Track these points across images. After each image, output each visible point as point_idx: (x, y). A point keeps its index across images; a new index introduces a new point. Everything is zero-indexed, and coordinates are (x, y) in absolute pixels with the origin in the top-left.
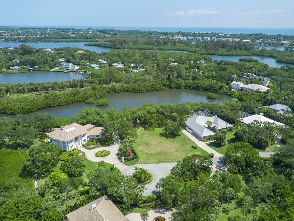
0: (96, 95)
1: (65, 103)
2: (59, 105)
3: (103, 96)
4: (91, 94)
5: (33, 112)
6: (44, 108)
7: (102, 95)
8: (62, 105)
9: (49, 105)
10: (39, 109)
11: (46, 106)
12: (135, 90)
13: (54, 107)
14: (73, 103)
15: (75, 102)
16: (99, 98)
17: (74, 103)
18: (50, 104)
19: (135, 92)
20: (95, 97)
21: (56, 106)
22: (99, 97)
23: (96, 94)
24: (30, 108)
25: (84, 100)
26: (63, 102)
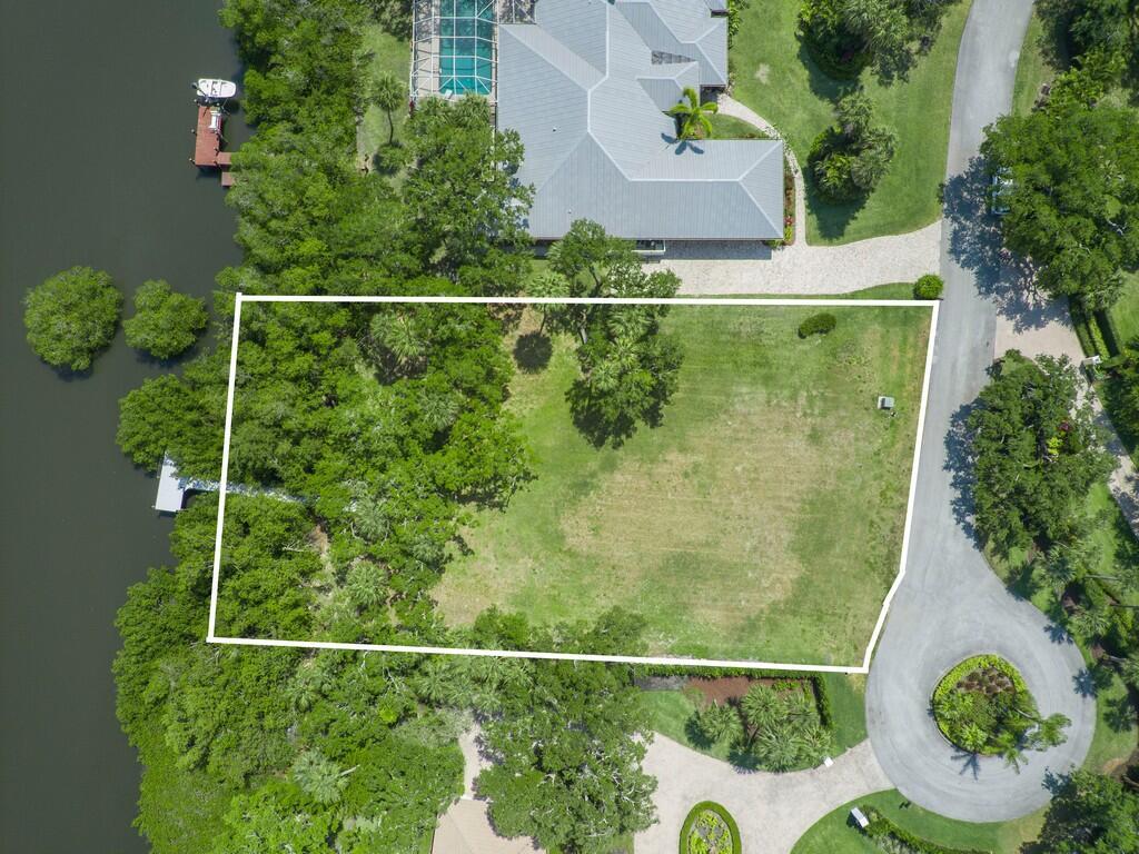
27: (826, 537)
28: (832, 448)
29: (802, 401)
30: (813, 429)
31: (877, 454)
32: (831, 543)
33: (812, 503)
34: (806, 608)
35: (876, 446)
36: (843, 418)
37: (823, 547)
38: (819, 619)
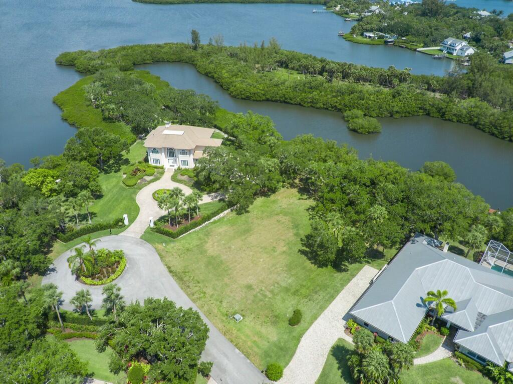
1: (309, 105)
2: (300, 104)
3: (397, 116)
4: (372, 102)
5: (257, 101)
6: (276, 101)
8: (306, 105)
9: (284, 99)
10: (268, 100)
11: (278, 99)
13: (292, 104)
14: (324, 108)
15: (330, 109)
17: (327, 109)
18: (286, 96)
19: (493, 134)
21: (295, 104)
24: (255, 94)
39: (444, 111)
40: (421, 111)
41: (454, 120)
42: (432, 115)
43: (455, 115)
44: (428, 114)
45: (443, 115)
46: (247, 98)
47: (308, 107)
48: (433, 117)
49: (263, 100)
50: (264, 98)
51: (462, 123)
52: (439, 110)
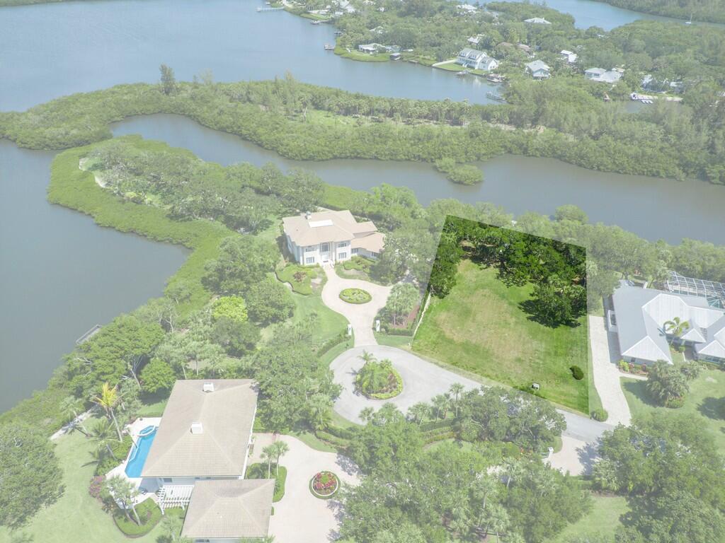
0: (466, 153)
1: (388, 158)
2: (376, 158)
3: (485, 159)
4: (456, 147)
6: (347, 158)
7: (484, 155)
8: (382, 158)
9: (356, 154)
12: (582, 158)
13: (365, 159)
14: (406, 160)
16: (472, 160)
17: (409, 160)
18: (359, 151)
19: (580, 165)
20: (464, 156)
22: (474, 158)
23: (470, 149)
24: (319, 152)
25: (433, 157)
26: (387, 153)
27: (471, 353)
28: (513, 365)
29: (537, 361)
30: (523, 361)
31: (509, 379)
32: (468, 353)
33: (487, 352)
34: (440, 340)
35: (513, 380)
36: (528, 371)
37: (467, 351)
38: (434, 343)
39: (525, 146)
40: (503, 149)
41: (538, 155)
42: (514, 152)
43: (537, 149)
44: (510, 152)
45: (525, 151)
46: (311, 159)
47: (387, 160)
48: (515, 154)
49: (331, 159)
50: (331, 156)
51: (546, 156)
52: (521, 146)
